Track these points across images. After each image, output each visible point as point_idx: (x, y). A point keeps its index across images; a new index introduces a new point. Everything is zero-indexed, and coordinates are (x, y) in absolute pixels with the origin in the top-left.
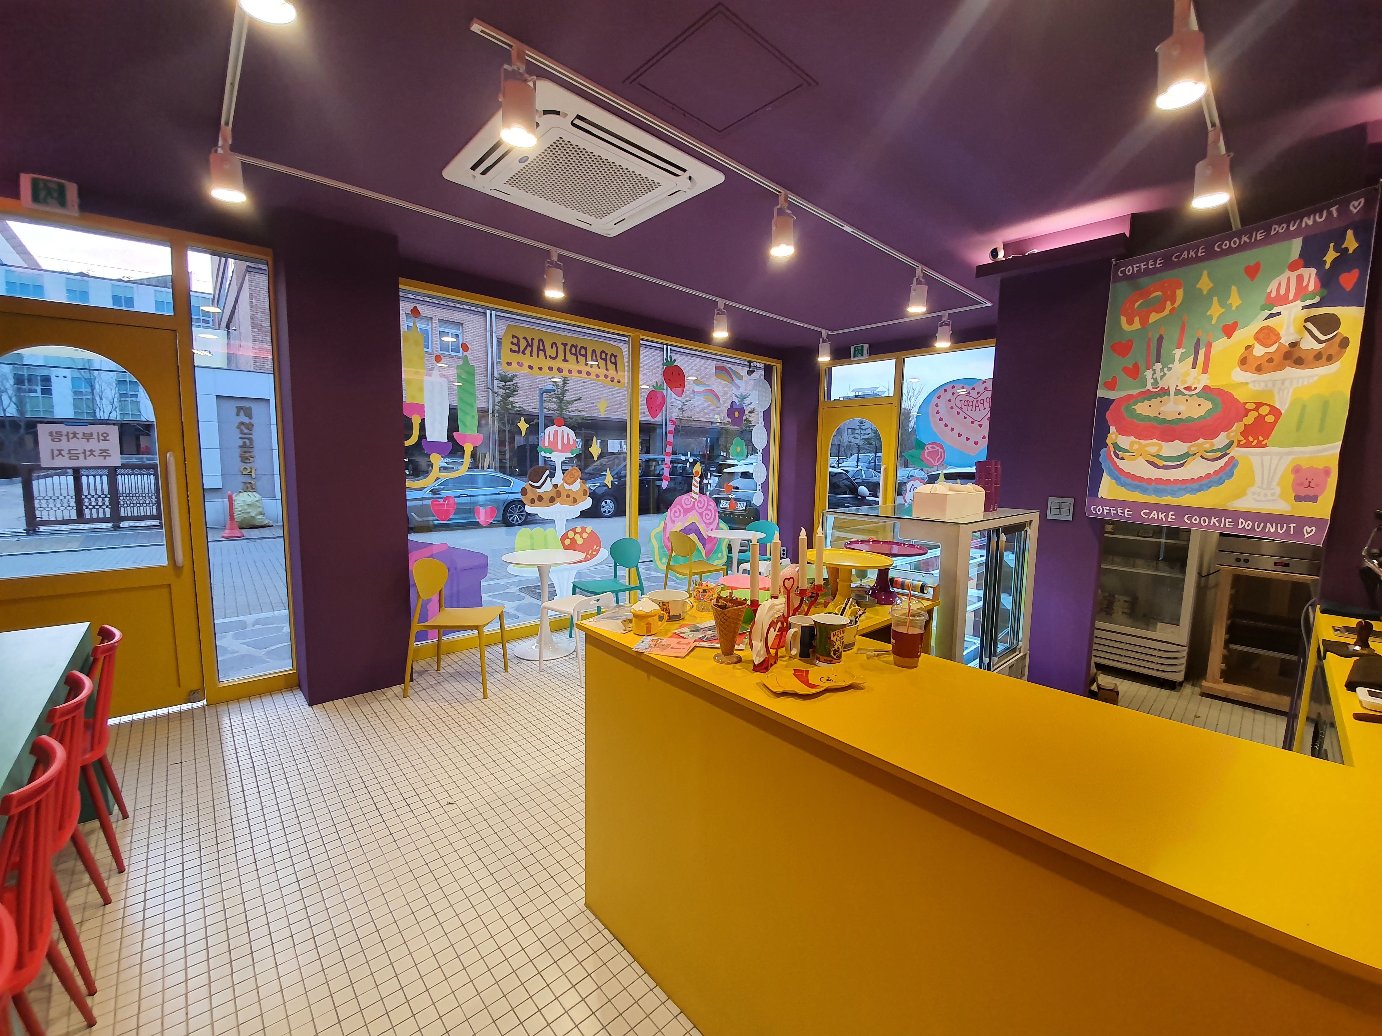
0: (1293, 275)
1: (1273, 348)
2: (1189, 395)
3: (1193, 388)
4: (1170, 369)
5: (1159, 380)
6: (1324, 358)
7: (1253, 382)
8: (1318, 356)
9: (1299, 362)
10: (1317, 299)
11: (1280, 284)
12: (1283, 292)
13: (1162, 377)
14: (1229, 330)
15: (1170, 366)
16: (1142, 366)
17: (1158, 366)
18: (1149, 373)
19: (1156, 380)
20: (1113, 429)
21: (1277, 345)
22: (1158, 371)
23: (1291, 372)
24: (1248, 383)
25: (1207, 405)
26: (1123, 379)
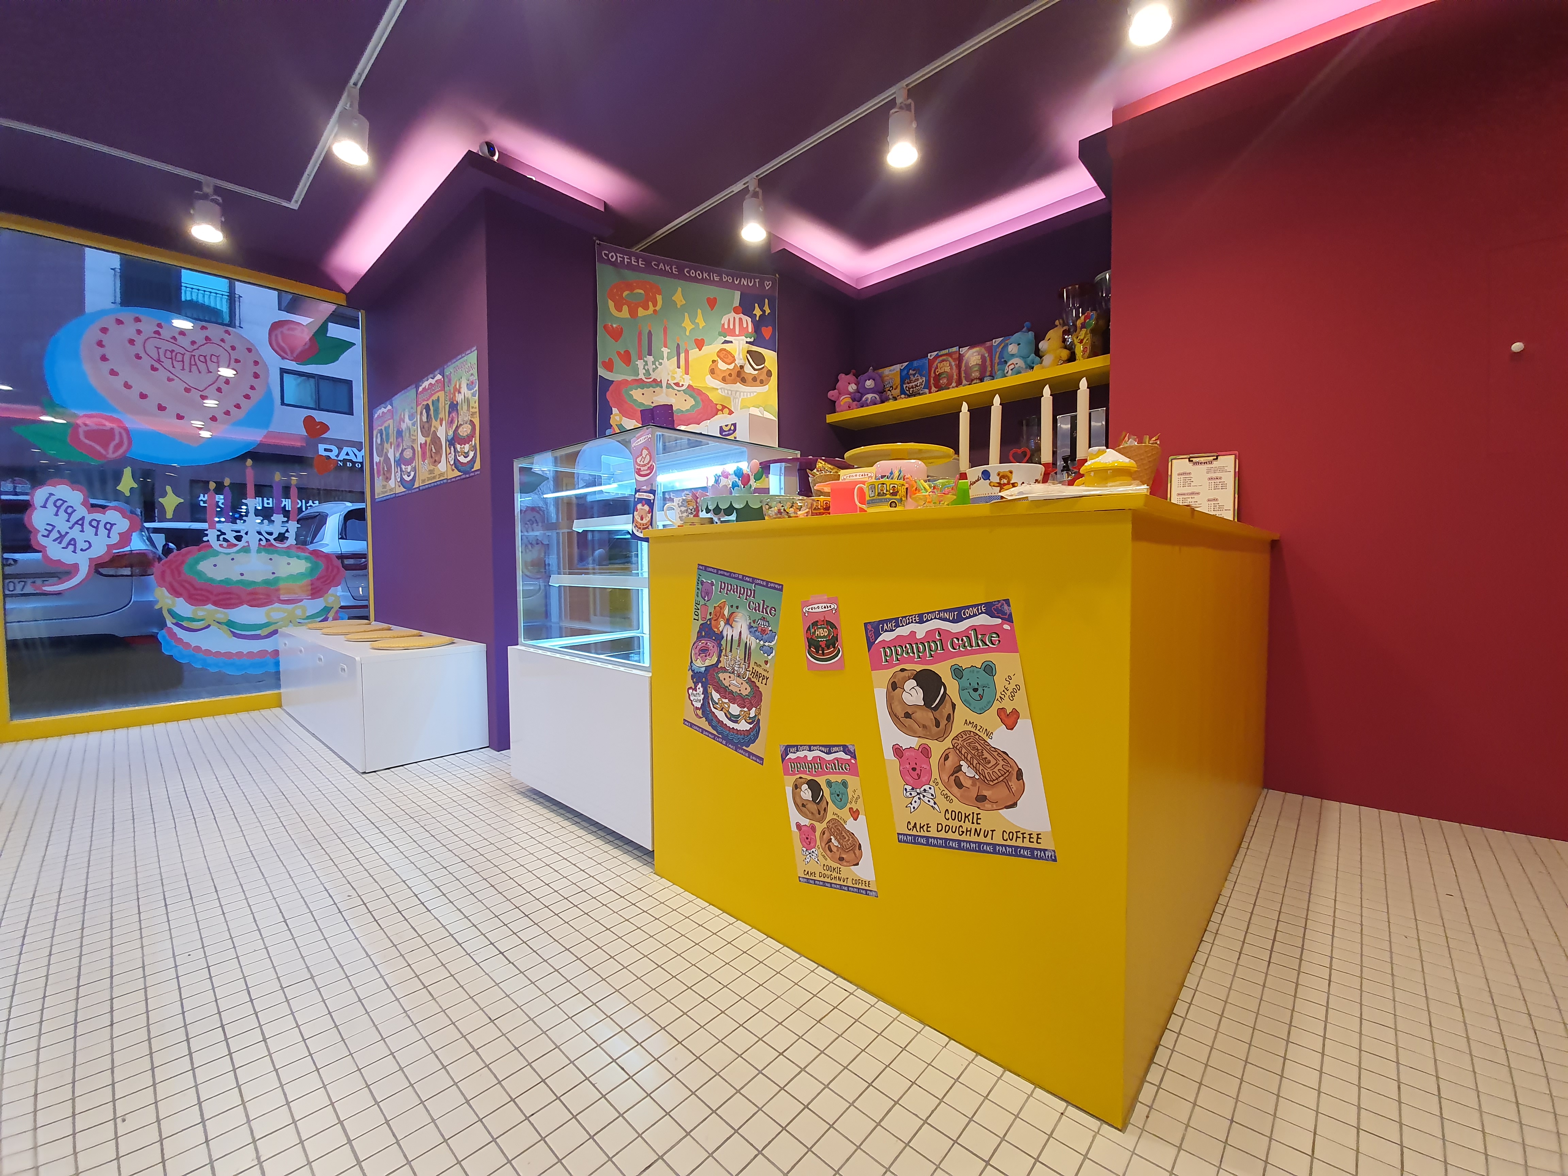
0: (737, 317)
1: (732, 366)
2: (678, 391)
3: (681, 385)
4: (661, 364)
5: (651, 372)
6: (758, 381)
7: (721, 389)
8: (755, 379)
9: (743, 381)
10: (752, 340)
11: (729, 320)
12: (731, 327)
13: (654, 370)
14: (700, 344)
15: (660, 361)
16: (634, 355)
17: (650, 359)
18: (640, 363)
19: (647, 371)
20: (615, 411)
21: (733, 364)
22: (650, 363)
23: (739, 386)
24: (717, 389)
25: (692, 402)
26: (618, 363)
